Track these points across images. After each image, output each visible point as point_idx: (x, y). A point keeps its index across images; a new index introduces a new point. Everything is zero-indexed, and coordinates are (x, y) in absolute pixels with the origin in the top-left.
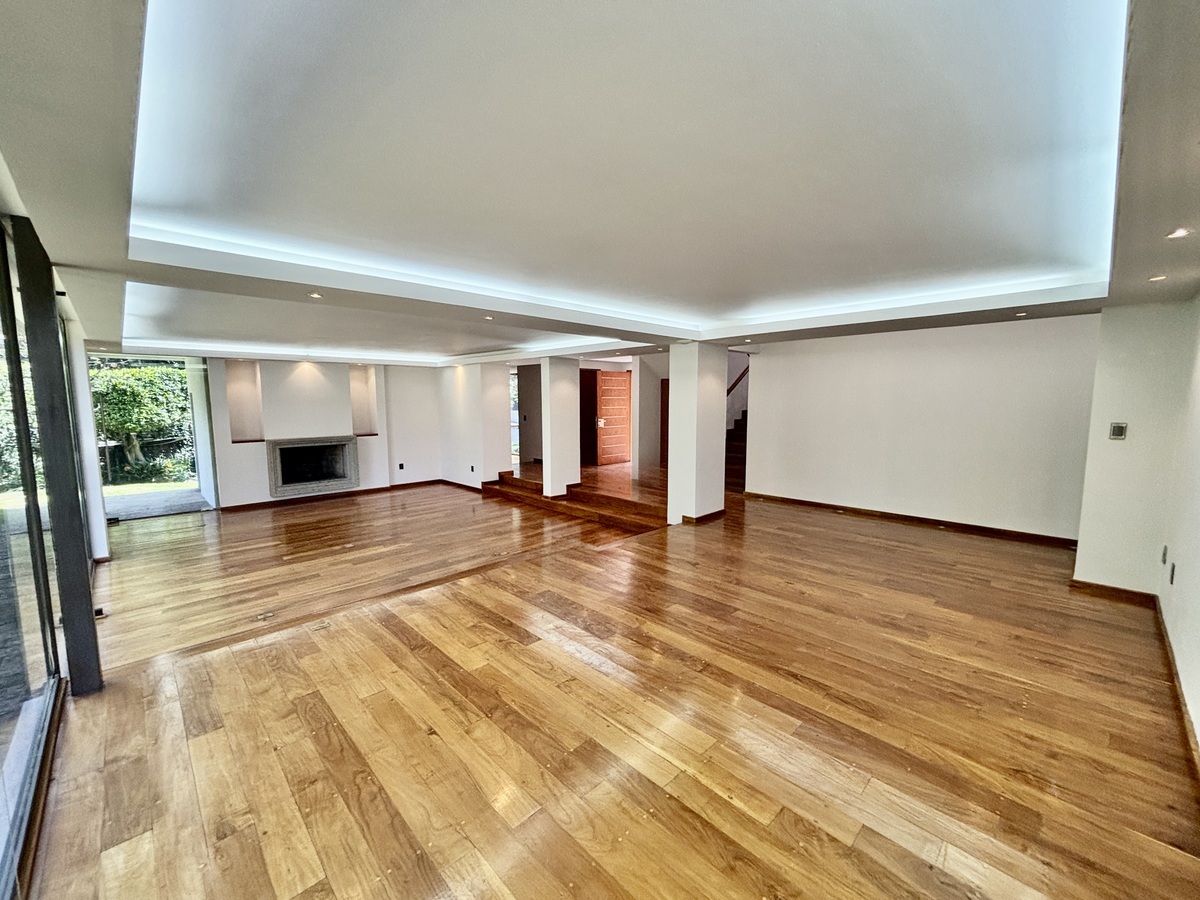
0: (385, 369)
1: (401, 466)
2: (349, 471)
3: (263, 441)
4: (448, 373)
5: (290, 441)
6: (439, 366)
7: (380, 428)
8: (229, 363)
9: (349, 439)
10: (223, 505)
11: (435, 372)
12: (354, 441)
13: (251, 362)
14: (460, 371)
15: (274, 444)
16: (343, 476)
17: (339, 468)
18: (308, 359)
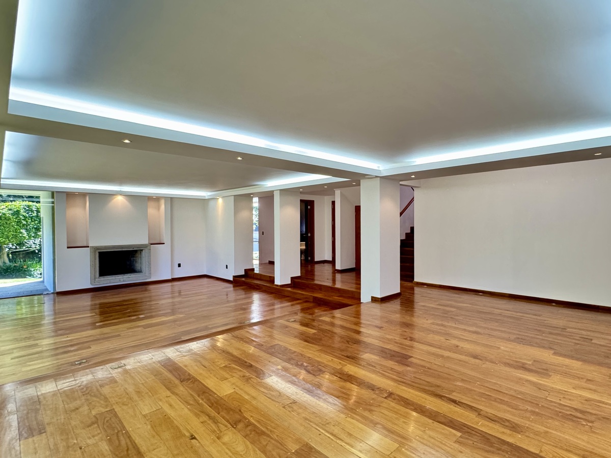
0: (171, 200)
1: (179, 265)
2: (144, 267)
3: (88, 247)
4: (212, 203)
5: (106, 247)
6: (207, 198)
7: (166, 239)
8: (69, 195)
9: (145, 246)
10: (58, 290)
11: (204, 202)
12: (149, 247)
13: (83, 195)
14: (220, 201)
15: (95, 249)
16: (140, 272)
17: (138, 266)
18: (120, 193)
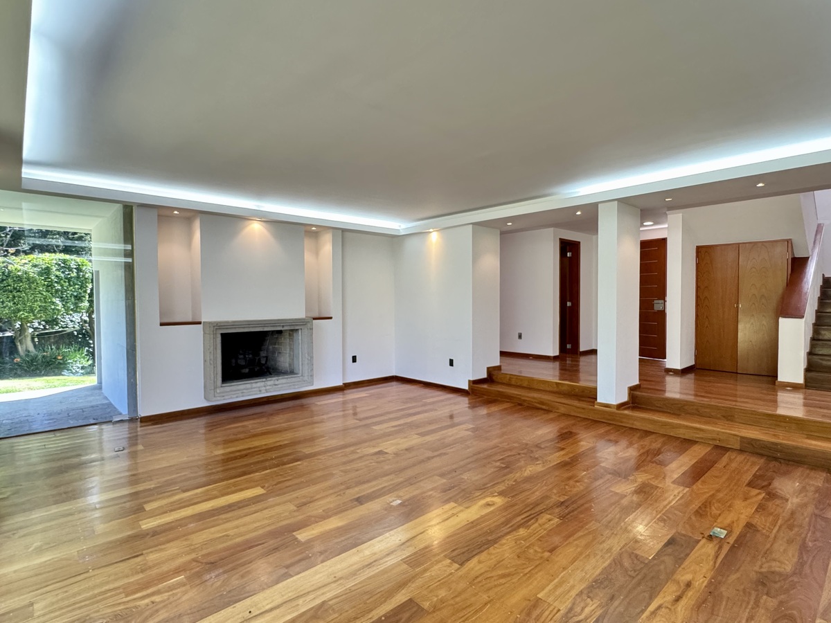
0: (344, 234)
1: (354, 359)
2: (301, 365)
3: (200, 323)
5: (234, 324)
7: (335, 310)
9: (303, 323)
12: (309, 325)
13: (190, 214)
14: (434, 237)
16: (292, 372)
17: (284, 361)
18: (258, 216)
